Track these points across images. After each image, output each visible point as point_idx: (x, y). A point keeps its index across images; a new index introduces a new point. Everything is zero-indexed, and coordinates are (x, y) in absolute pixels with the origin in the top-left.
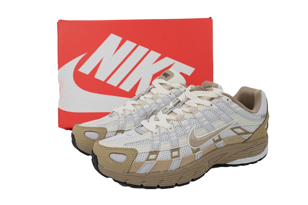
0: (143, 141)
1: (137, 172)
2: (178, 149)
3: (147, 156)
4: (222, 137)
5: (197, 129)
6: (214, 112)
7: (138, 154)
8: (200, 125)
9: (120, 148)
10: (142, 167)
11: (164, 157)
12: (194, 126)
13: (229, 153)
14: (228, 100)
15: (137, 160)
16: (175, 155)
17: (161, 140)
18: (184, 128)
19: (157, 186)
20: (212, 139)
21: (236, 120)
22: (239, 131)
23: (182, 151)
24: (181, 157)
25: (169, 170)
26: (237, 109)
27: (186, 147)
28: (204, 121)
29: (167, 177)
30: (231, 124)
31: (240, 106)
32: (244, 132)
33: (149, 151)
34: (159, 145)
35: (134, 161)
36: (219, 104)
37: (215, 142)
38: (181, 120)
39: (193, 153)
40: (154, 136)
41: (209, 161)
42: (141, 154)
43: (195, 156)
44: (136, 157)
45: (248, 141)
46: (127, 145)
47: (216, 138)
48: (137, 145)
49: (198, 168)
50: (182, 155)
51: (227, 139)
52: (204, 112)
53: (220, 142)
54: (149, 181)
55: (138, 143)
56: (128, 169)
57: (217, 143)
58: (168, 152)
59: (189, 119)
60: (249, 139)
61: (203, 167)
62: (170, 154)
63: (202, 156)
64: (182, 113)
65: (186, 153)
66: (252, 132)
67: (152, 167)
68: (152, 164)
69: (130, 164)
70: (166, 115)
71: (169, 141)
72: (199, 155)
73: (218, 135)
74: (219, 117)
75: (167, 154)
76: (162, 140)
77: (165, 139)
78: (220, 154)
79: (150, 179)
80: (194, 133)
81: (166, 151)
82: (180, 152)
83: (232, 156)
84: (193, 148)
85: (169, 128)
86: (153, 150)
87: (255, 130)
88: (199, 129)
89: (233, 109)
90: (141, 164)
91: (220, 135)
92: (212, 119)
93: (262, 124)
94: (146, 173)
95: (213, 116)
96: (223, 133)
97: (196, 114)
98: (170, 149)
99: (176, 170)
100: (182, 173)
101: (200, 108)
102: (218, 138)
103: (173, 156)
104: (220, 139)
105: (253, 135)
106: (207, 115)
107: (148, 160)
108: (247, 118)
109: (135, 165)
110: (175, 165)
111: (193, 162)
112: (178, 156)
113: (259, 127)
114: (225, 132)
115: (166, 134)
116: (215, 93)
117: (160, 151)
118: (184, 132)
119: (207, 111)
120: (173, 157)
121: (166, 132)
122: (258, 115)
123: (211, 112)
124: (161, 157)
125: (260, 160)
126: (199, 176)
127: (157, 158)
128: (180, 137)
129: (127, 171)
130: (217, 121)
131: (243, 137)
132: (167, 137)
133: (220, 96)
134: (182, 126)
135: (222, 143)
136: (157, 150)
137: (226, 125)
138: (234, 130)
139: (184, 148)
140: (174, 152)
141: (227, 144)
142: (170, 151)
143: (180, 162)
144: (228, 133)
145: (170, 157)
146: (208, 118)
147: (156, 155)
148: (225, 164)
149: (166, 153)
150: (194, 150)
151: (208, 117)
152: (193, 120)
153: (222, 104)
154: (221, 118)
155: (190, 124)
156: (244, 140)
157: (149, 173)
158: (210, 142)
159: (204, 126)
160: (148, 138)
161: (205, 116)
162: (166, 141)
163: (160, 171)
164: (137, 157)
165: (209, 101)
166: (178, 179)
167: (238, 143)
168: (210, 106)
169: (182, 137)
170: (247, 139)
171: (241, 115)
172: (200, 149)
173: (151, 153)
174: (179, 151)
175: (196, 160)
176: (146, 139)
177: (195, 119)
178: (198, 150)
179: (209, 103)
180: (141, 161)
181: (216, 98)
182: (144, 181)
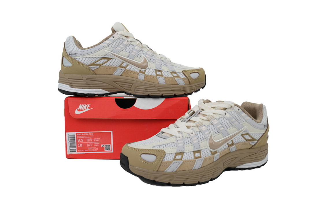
0: (169, 144)
1: (165, 171)
2: (199, 151)
3: (174, 157)
4: (235, 142)
5: (214, 134)
6: (228, 120)
7: (166, 154)
8: (217, 131)
9: (150, 150)
10: (170, 166)
11: (189, 158)
12: (212, 132)
13: (239, 157)
14: (239, 109)
15: (165, 160)
16: (198, 156)
17: (184, 143)
18: (203, 133)
19: (182, 184)
20: (227, 143)
21: (246, 127)
22: (248, 137)
23: (203, 152)
24: (202, 158)
25: (193, 169)
26: (246, 118)
27: (206, 149)
28: (220, 127)
29: (192, 175)
30: (242, 131)
31: (248, 115)
32: (251, 138)
33: (175, 152)
34: (183, 147)
35: (163, 161)
36: (232, 113)
37: (229, 146)
38: (201, 126)
39: (212, 155)
40: (177, 140)
41: (224, 163)
42: (168, 155)
43: (214, 157)
44: (164, 157)
45: (254, 147)
46: (155, 147)
47: (230, 142)
48: (164, 147)
49: (216, 169)
50: (203, 156)
51: (238, 144)
52: (219, 119)
53: (233, 146)
54: (176, 178)
55: (164, 146)
56: (158, 167)
57: (231, 147)
58: (191, 154)
59: (207, 126)
60: (255, 146)
61: (220, 168)
62: (193, 155)
63: (219, 158)
64: (200, 121)
65: (207, 155)
66: (258, 139)
67: (179, 166)
68: (179, 163)
69: (160, 163)
70: (185, 123)
71: (191, 144)
72: (216, 156)
73: (232, 140)
74: (232, 124)
75: (191, 155)
76: (186, 143)
77: (188, 142)
78: (232, 158)
79: (177, 177)
80: (213, 137)
81: (190, 153)
82: (202, 154)
83: (241, 160)
84: (212, 150)
85: (190, 133)
86: (179, 152)
87: (259, 137)
88: (216, 134)
89: (243, 118)
90: (169, 163)
91: (233, 140)
92: (226, 126)
93: (265, 133)
94: (174, 171)
95: (227, 123)
96: (236, 138)
97: (213, 121)
98: (193, 151)
99: (199, 169)
100: (204, 172)
101: (216, 116)
102: (231, 143)
103: (196, 156)
104: (233, 144)
105: (258, 141)
106: (223, 122)
107: (175, 159)
108: (253, 126)
109: (164, 164)
110: (198, 165)
111: (212, 163)
112: (200, 157)
113: (263, 135)
114: (237, 138)
115: (188, 138)
116: (228, 104)
117: (185, 152)
118: (203, 136)
119: (222, 119)
120: (196, 158)
121: (188, 136)
122: (262, 125)
123: (226, 119)
124: (186, 157)
125: (263, 165)
126: (216, 177)
127: (182, 158)
128: (201, 141)
129: (157, 169)
130: (230, 128)
131: (250, 143)
132: (190, 140)
133: (232, 106)
134: (201, 131)
135: (234, 147)
136: (182, 151)
137: (238, 131)
138: (244, 136)
139: (204, 150)
140: (197, 154)
141: (238, 149)
142: (193, 153)
143: (202, 162)
144: (239, 139)
145: (194, 158)
146: (223, 125)
147: (181, 156)
148: (235, 168)
149: (189, 154)
150: (213, 152)
151: (223, 123)
152: (211, 126)
153: (234, 113)
154: (234, 125)
155: (208, 130)
156: (251, 146)
157: (176, 171)
158: (225, 146)
159: (220, 132)
160: (173, 142)
161: (220, 123)
162: (189, 144)
163: (185, 170)
164: (166, 157)
165: (223, 111)
166: (200, 177)
167: (246, 149)
168: (224, 114)
169: (203, 140)
170: (253, 145)
171: (249, 123)
172: (218, 151)
173: (177, 154)
174: (201, 152)
175: (214, 161)
176: (171, 142)
177: (212, 126)
178: (216, 152)
179: (223, 112)
180: (169, 160)
181: (228, 108)
182: (172, 178)
